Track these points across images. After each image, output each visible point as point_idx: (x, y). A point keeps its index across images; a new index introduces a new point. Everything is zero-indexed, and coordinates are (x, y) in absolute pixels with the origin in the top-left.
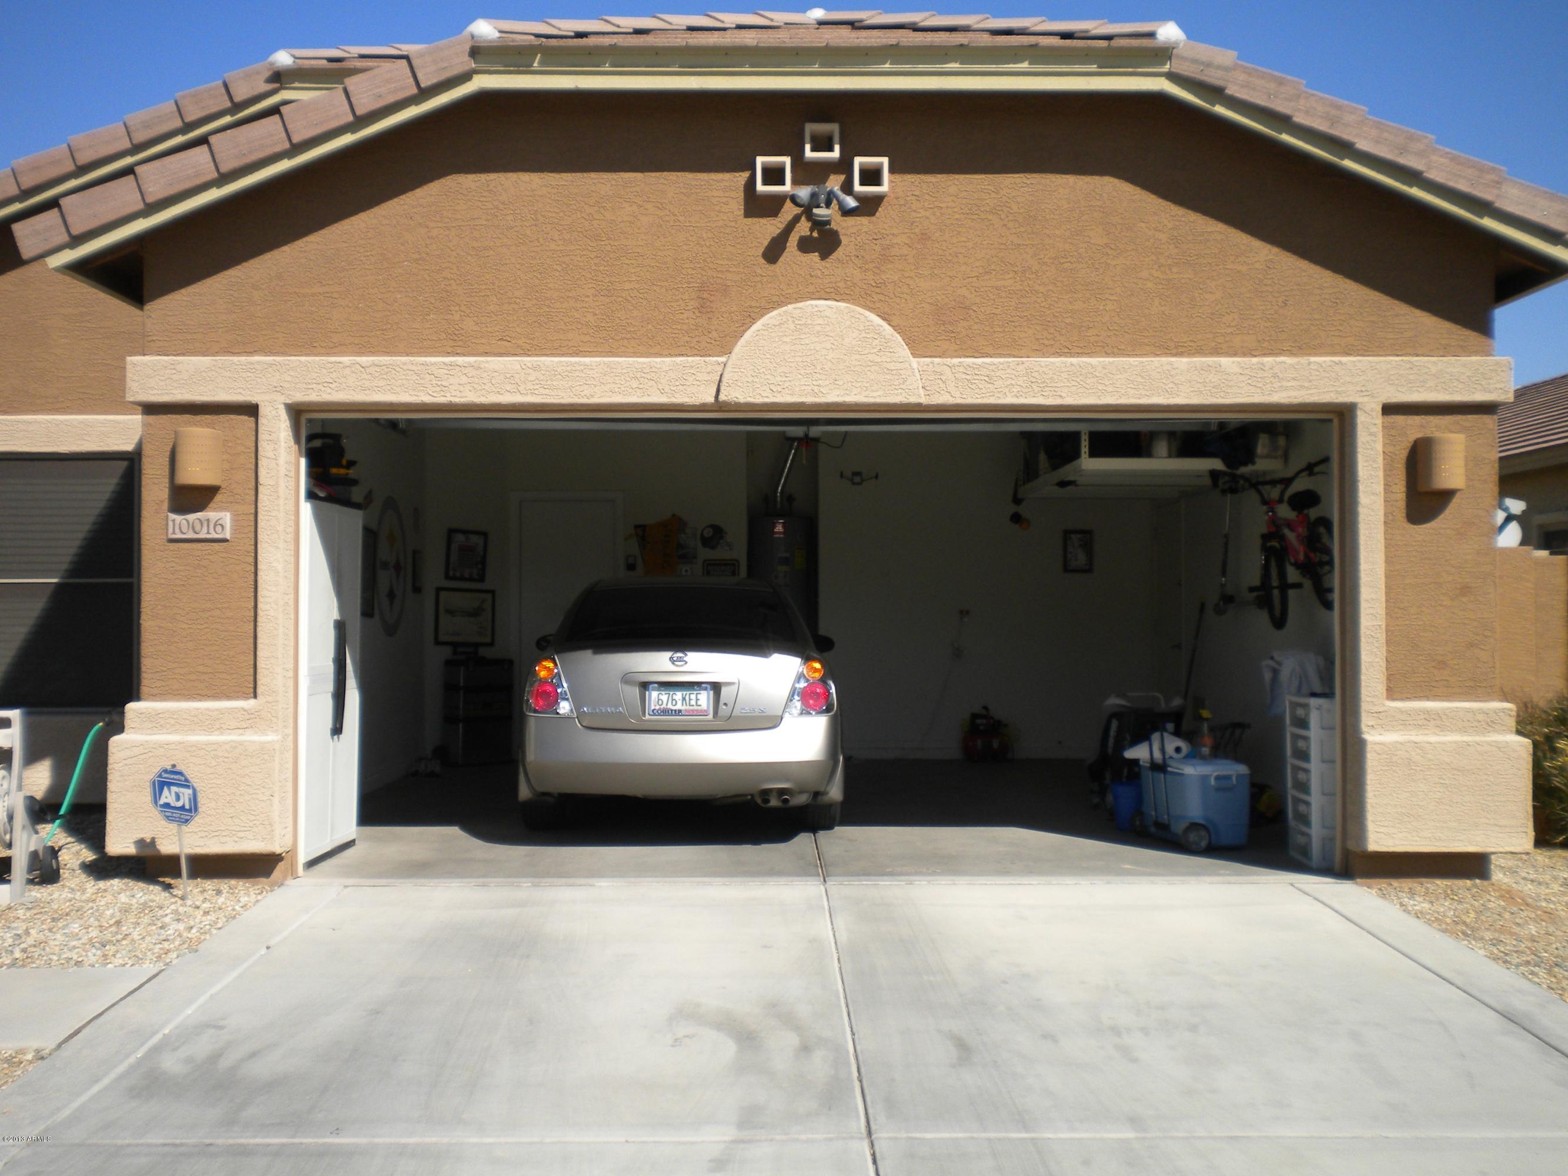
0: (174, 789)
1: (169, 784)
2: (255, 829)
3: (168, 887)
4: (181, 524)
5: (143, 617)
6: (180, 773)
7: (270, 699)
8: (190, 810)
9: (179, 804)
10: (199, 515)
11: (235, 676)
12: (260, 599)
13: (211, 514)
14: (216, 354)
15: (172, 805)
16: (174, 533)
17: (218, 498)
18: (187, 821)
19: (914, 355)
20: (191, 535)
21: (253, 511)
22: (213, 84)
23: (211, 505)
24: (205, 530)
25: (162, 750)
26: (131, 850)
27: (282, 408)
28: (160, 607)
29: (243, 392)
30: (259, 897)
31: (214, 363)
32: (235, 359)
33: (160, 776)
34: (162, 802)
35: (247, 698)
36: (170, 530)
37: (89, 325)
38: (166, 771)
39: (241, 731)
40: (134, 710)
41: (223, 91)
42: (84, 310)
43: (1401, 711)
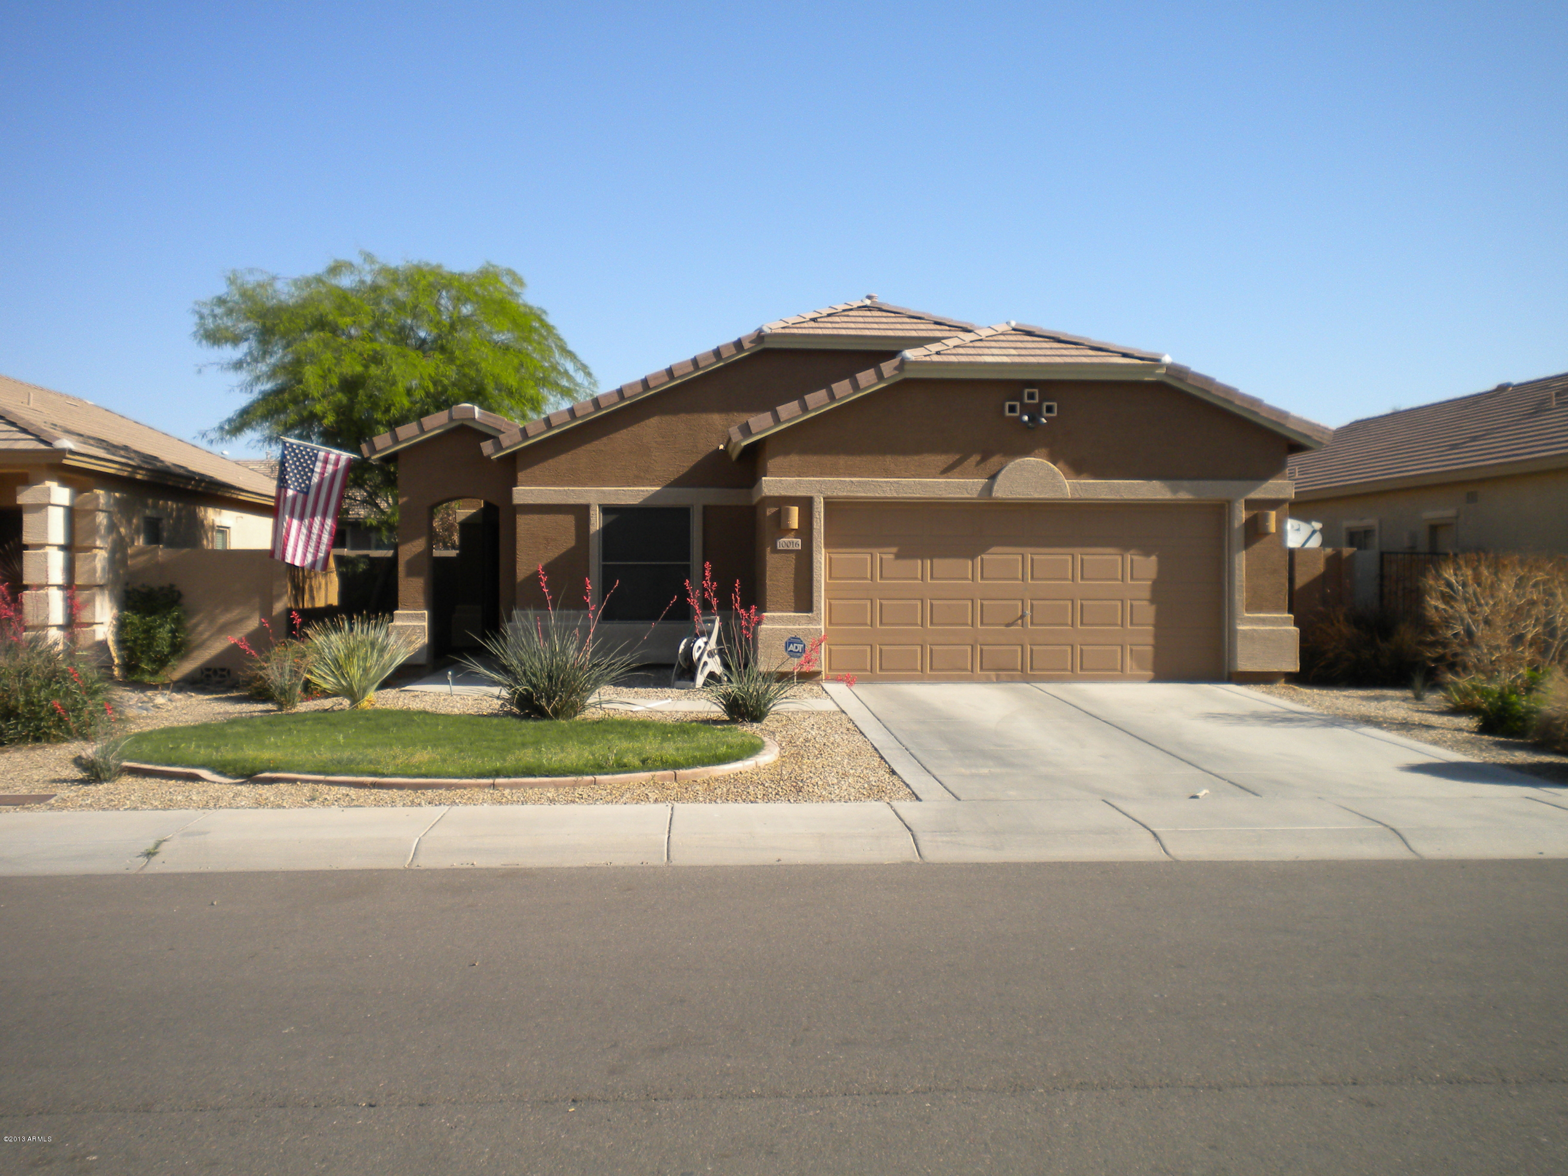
0: (795, 645)
1: (793, 643)
4: (782, 544)
5: (767, 580)
6: (799, 639)
7: (818, 612)
8: (801, 653)
9: (797, 650)
10: (789, 540)
11: (803, 603)
12: (814, 573)
13: (793, 540)
14: (795, 477)
15: (794, 651)
16: (779, 547)
17: (796, 533)
18: (800, 657)
19: (1067, 479)
20: (786, 548)
21: (810, 539)
23: (793, 536)
24: (791, 545)
25: (784, 630)
27: (822, 499)
28: (773, 576)
29: (807, 492)
31: (796, 481)
32: (804, 479)
33: (788, 640)
34: (788, 650)
35: (808, 612)
38: (793, 638)
39: (813, 624)
40: (767, 615)
43: (1250, 617)
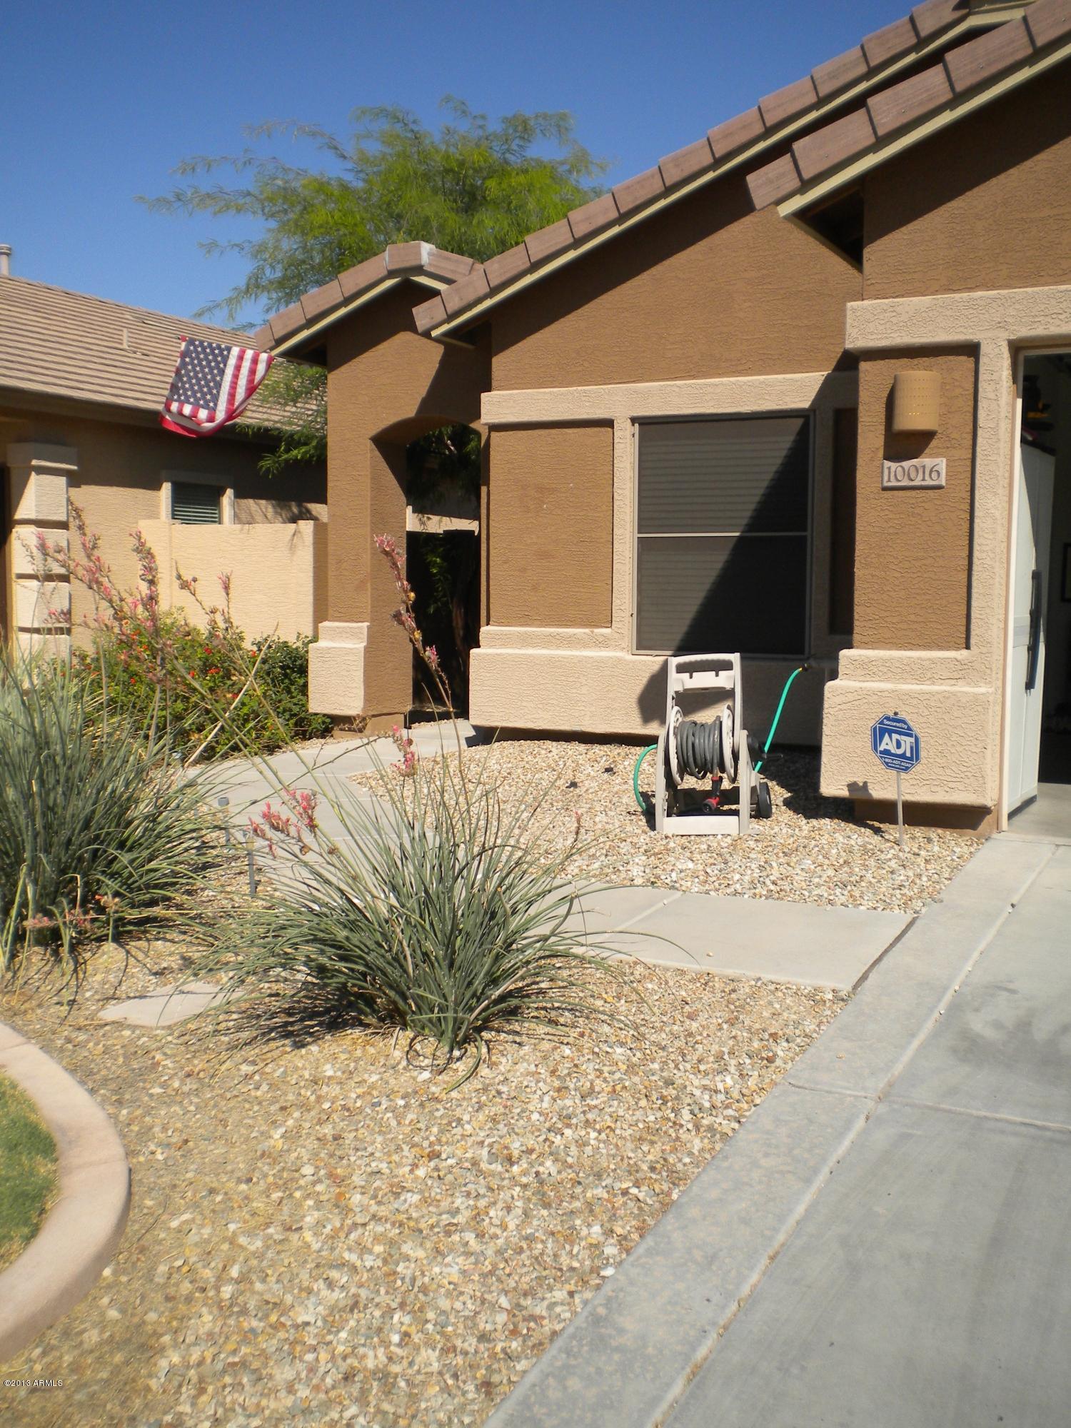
0: (895, 736)
1: (890, 732)
2: (967, 781)
3: (877, 831)
4: (895, 472)
5: (857, 565)
7: (984, 650)
8: (911, 759)
9: (900, 752)
10: (914, 461)
11: (947, 626)
12: (976, 547)
13: (925, 461)
14: (936, 292)
15: (893, 751)
16: (889, 480)
17: (934, 443)
18: (907, 768)
20: (905, 483)
21: (970, 456)
22: (898, 22)
23: (927, 451)
24: (920, 476)
25: (876, 697)
26: (844, 793)
27: (1005, 344)
28: (873, 556)
29: (965, 331)
30: (972, 850)
31: (935, 302)
32: (957, 296)
33: (882, 723)
34: (882, 748)
35: (958, 649)
36: (886, 478)
37: (770, 287)
38: (888, 718)
39: (953, 682)
40: (848, 657)
41: (909, 26)
42: (765, 272)
